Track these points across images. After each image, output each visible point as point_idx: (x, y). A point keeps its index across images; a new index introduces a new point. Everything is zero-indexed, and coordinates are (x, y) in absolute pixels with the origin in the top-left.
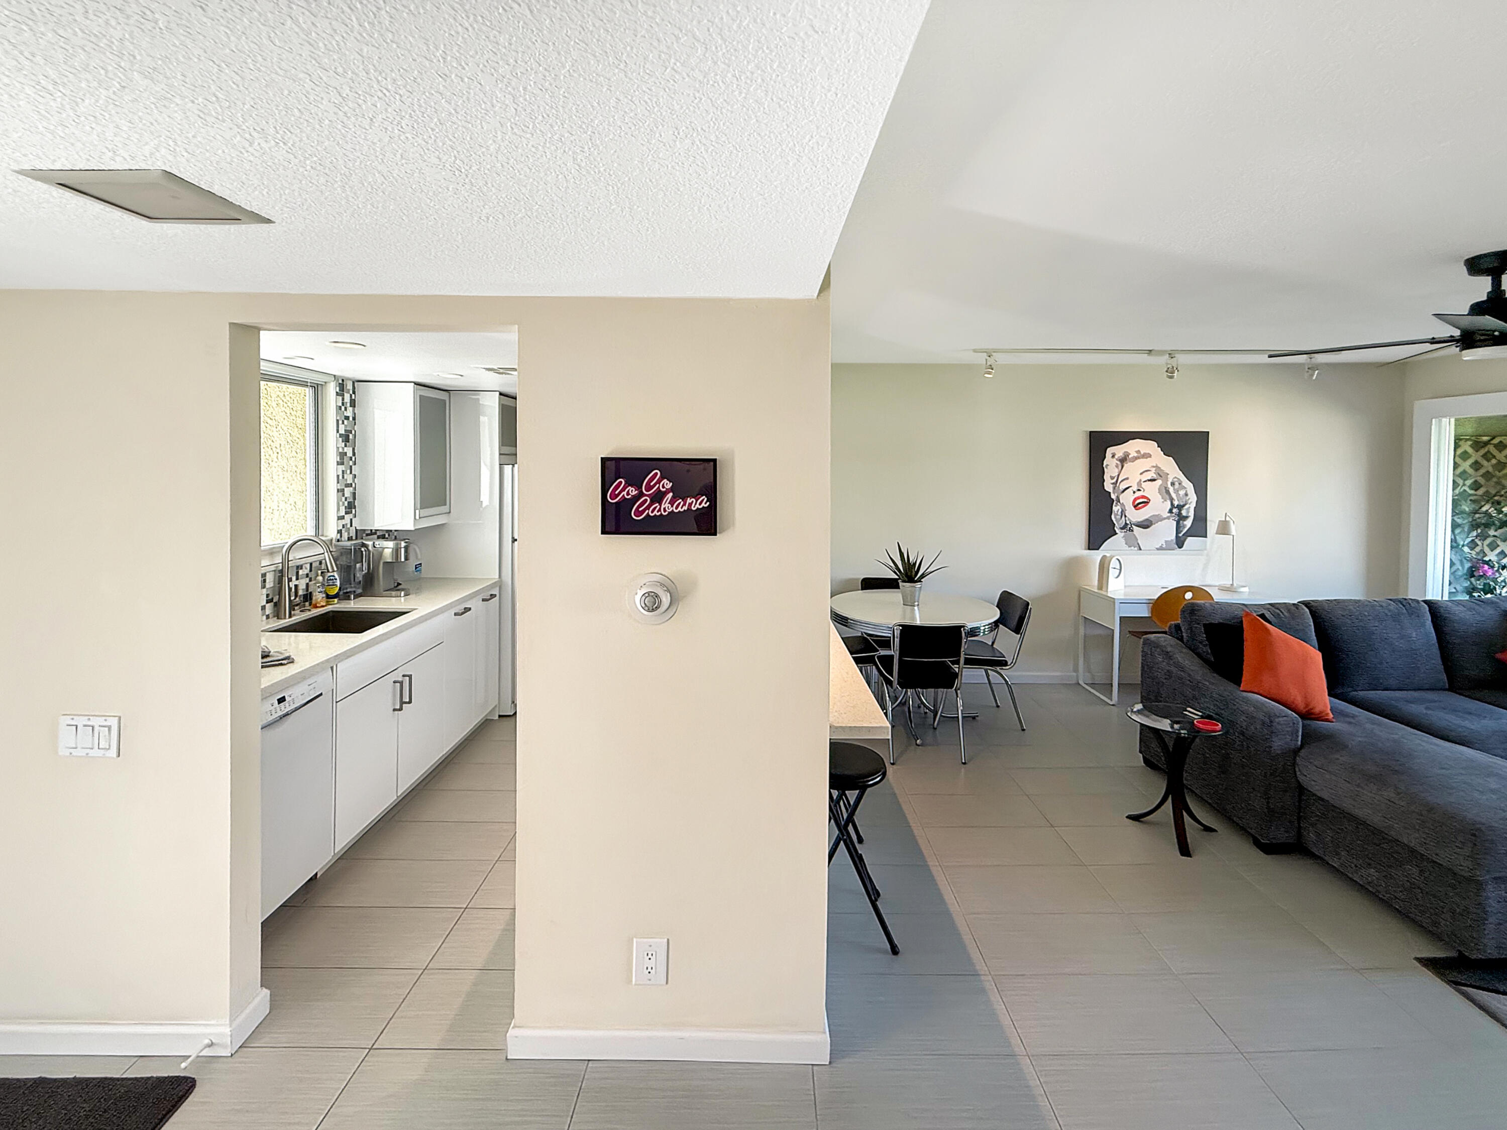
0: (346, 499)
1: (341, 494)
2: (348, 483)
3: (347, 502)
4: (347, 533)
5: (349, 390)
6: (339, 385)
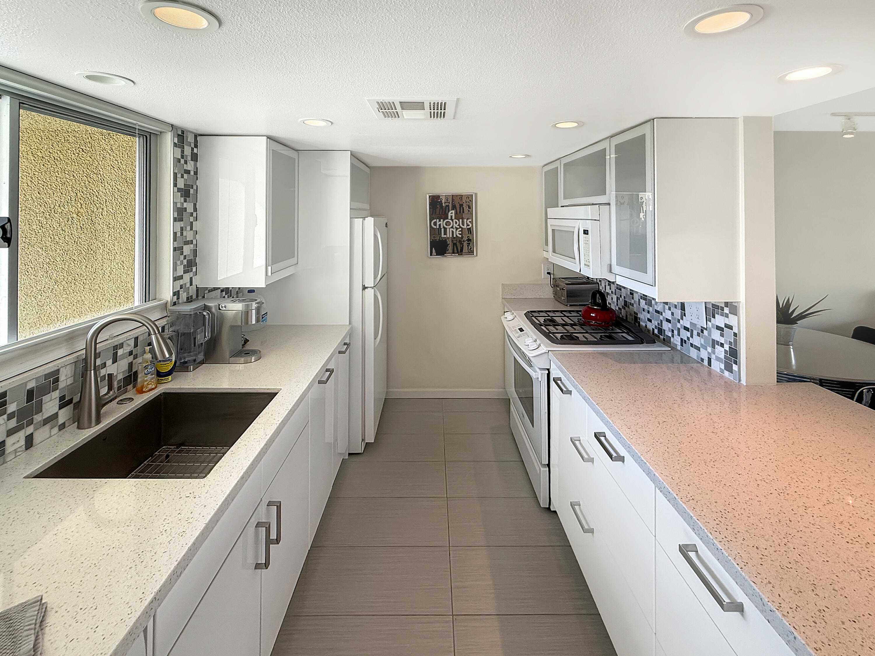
0: (185, 257)
1: (178, 252)
2: (188, 240)
3: (186, 260)
4: (185, 293)
5: (190, 143)
6: (179, 135)
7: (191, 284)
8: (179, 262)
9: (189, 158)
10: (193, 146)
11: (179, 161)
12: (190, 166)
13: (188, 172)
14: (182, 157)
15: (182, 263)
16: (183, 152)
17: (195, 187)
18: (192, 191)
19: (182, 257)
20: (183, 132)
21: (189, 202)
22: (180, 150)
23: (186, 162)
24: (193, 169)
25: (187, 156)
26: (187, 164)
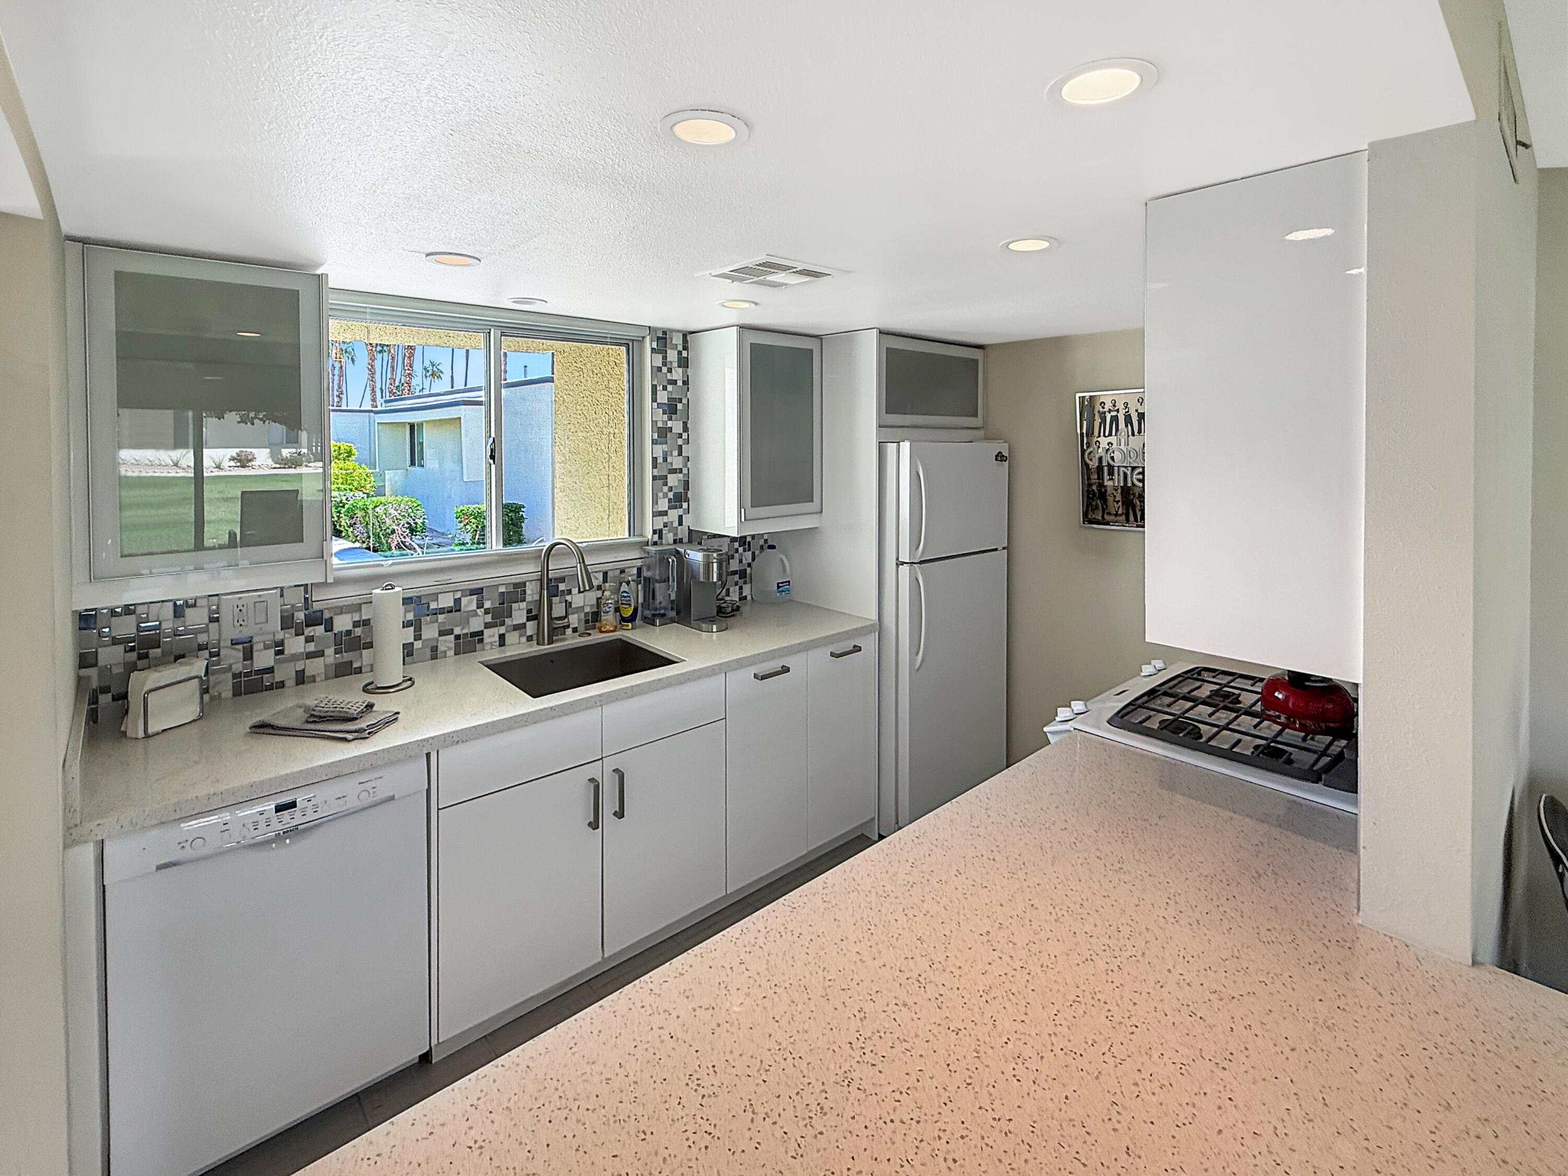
0: (671, 489)
2: (674, 467)
3: (672, 493)
4: (671, 534)
5: (676, 345)
6: (659, 338)
7: (681, 524)
8: (661, 495)
9: (675, 364)
10: (680, 348)
11: (660, 369)
12: (677, 374)
13: (674, 382)
14: (665, 364)
15: (665, 495)
16: (665, 358)
17: (685, 401)
18: (680, 406)
19: (665, 489)
20: (665, 333)
21: (676, 420)
22: (660, 356)
23: (670, 371)
24: (681, 377)
25: (671, 362)
26: (671, 372)
